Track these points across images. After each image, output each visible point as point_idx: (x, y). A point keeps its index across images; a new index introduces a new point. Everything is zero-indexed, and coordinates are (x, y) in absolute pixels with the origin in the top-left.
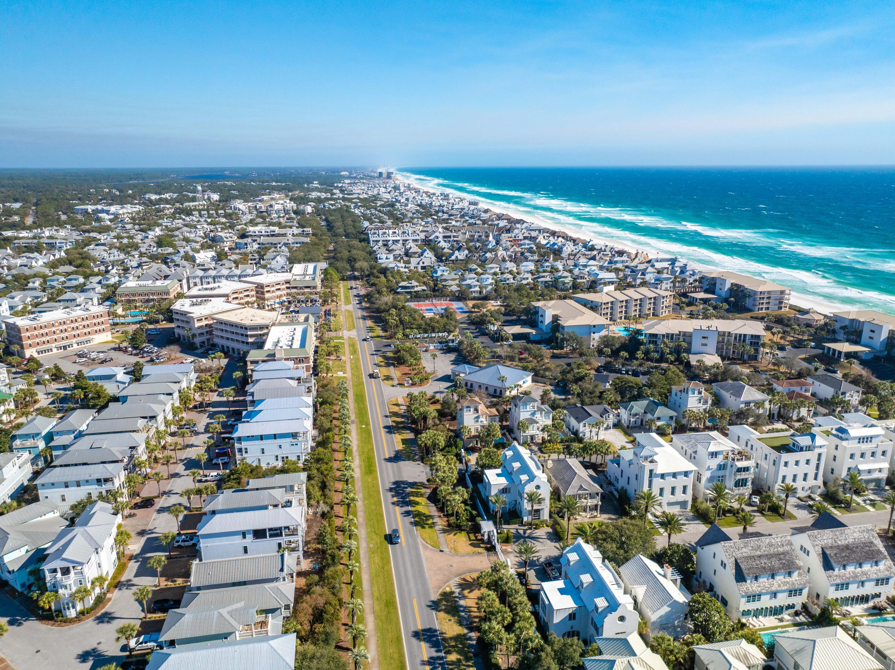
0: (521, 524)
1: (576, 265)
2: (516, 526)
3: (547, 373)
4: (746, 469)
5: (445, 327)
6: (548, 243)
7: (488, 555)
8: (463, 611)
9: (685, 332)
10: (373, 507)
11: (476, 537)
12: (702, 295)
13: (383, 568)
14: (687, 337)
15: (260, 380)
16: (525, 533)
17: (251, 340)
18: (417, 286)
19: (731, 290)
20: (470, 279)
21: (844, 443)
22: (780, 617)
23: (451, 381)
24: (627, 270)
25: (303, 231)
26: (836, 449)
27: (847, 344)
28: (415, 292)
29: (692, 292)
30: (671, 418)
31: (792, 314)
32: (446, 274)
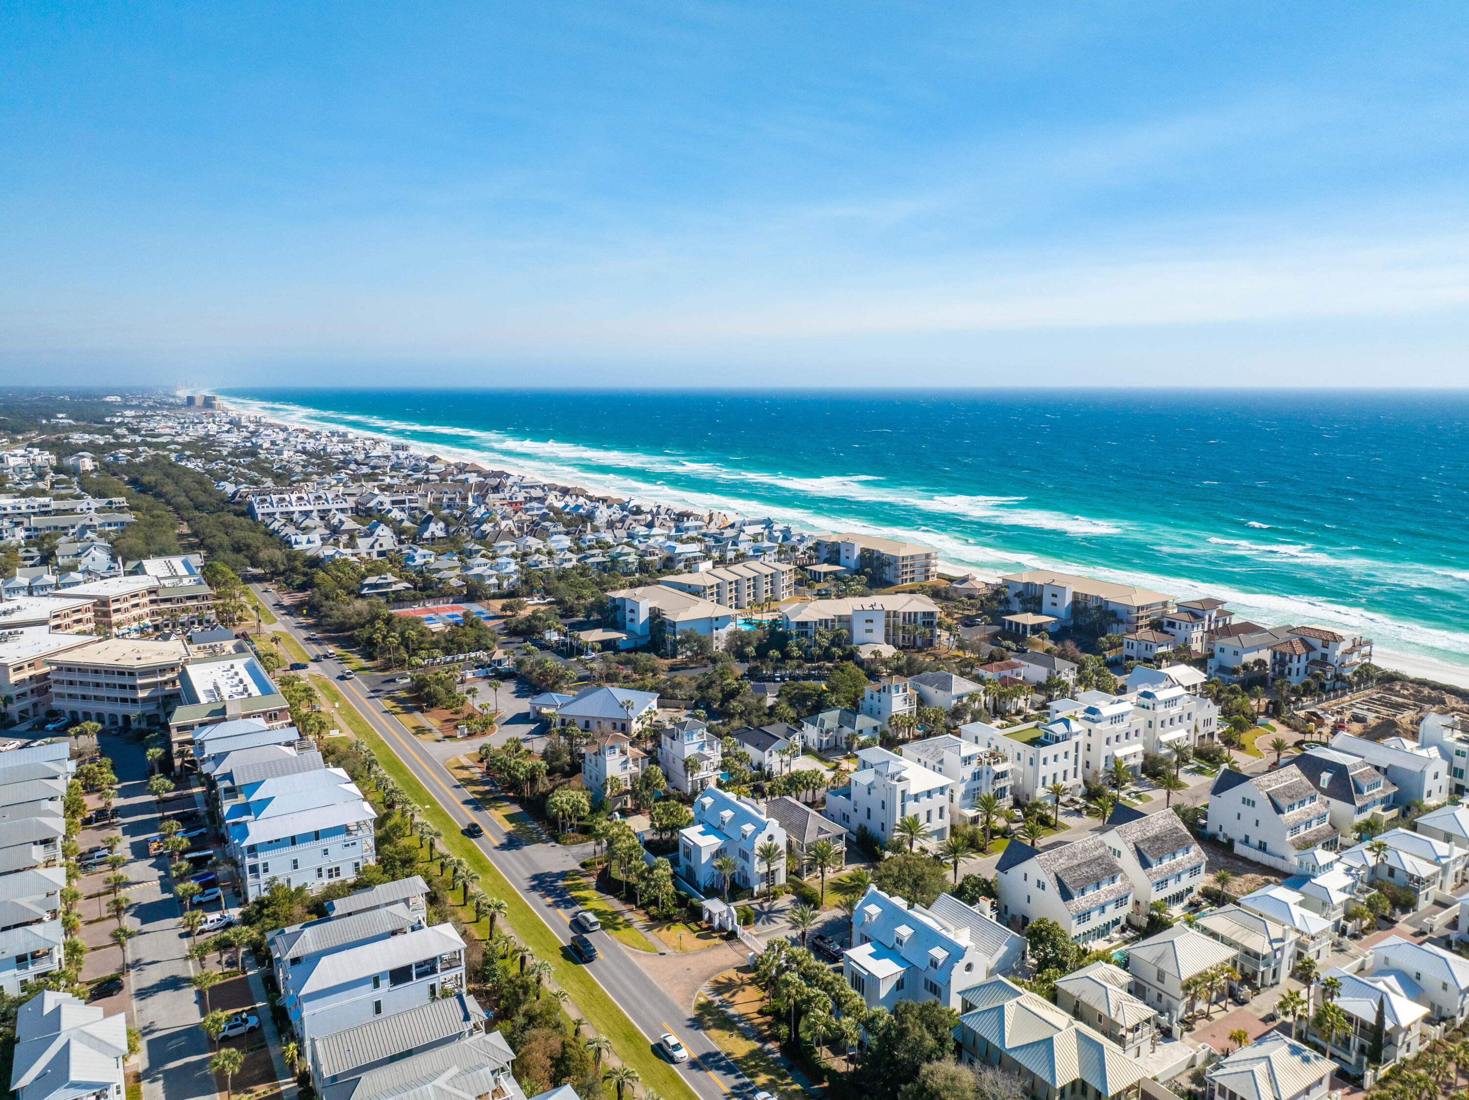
0: (752, 897)
1: (631, 536)
2: (745, 902)
3: (677, 691)
4: (1003, 775)
5: (478, 641)
6: (566, 506)
7: (731, 946)
8: (740, 1022)
9: (840, 616)
10: (522, 918)
11: (699, 926)
12: (825, 568)
13: (591, 994)
14: (846, 621)
15: (228, 753)
16: (762, 907)
17: (142, 694)
18: (395, 583)
19: (862, 557)
20: (479, 565)
21: (1098, 726)
22: (1108, 937)
23: (533, 722)
24: (707, 539)
25: (111, 503)
26: (1090, 735)
27: (1030, 614)
28: (394, 592)
29: (811, 565)
30: (875, 728)
31: (944, 584)
32: (432, 560)
